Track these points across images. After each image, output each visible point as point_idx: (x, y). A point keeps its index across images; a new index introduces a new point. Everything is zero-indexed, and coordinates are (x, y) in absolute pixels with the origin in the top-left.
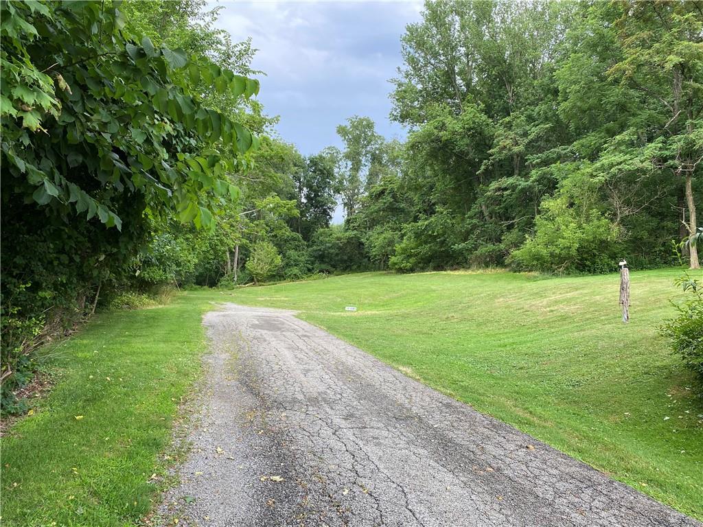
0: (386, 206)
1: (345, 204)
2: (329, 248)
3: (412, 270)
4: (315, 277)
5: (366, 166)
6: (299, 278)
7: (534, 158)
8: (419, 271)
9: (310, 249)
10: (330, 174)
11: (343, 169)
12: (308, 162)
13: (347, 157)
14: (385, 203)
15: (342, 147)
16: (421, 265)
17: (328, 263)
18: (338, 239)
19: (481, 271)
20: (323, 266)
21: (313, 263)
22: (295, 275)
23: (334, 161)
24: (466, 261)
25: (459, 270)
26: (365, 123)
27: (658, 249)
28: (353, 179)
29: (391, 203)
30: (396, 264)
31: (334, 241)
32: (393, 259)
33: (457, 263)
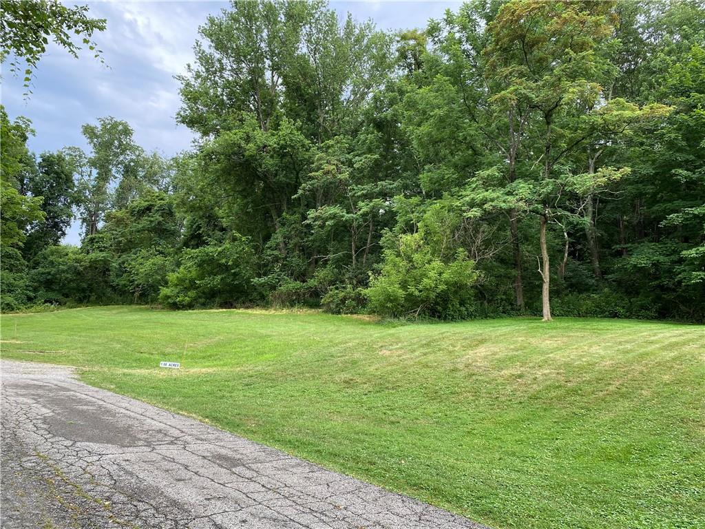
0: (153, 225)
1: (84, 220)
2: (63, 271)
3: (190, 306)
4: (39, 308)
5: (116, 178)
6: (13, 309)
7: (360, 190)
8: (199, 308)
9: (33, 271)
10: (69, 180)
11: (84, 177)
12: (39, 160)
13: (93, 163)
14: (151, 221)
15: (89, 150)
16: (202, 300)
17: (59, 291)
18: (77, 261)
19: (285, 311)
20: (51, 295)
21: (35, 290)
22: (8, 304)
23: (75, 164)
24: (263, 297)
25: (253, 308)
26: (120, 127)
27: (499, 297)
28: (98, 190)
29: (159, 223)
30: (168, 297)
31: (70, 263)
32: (164, 291)
33: (250, 300)
